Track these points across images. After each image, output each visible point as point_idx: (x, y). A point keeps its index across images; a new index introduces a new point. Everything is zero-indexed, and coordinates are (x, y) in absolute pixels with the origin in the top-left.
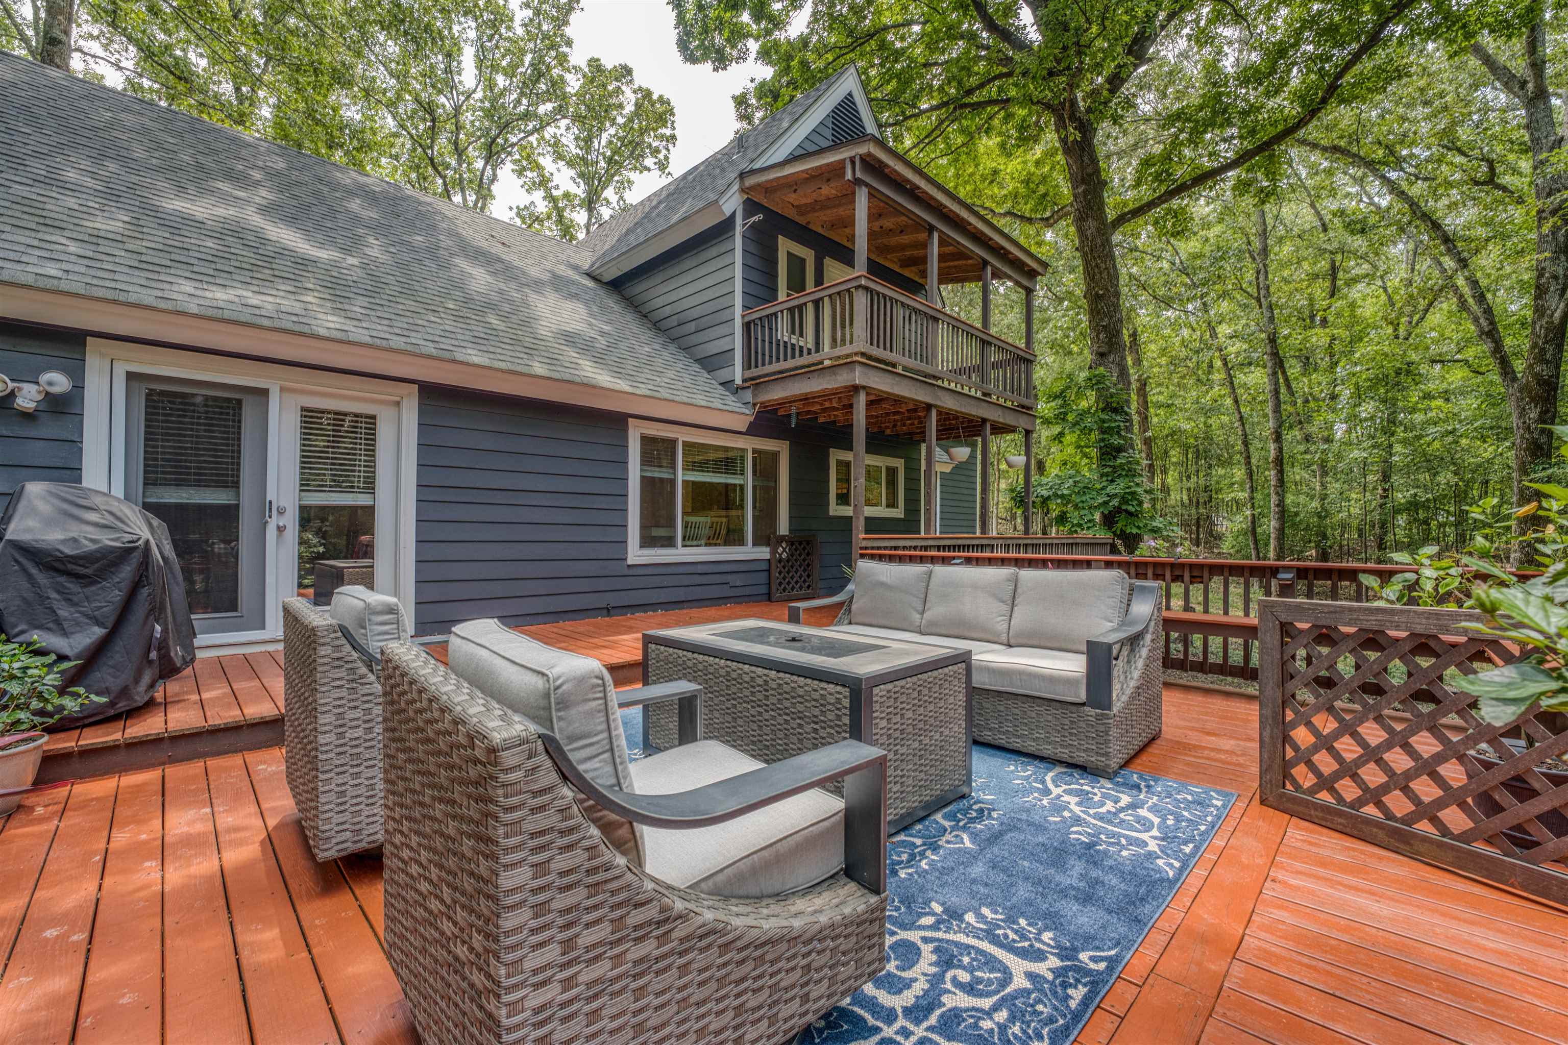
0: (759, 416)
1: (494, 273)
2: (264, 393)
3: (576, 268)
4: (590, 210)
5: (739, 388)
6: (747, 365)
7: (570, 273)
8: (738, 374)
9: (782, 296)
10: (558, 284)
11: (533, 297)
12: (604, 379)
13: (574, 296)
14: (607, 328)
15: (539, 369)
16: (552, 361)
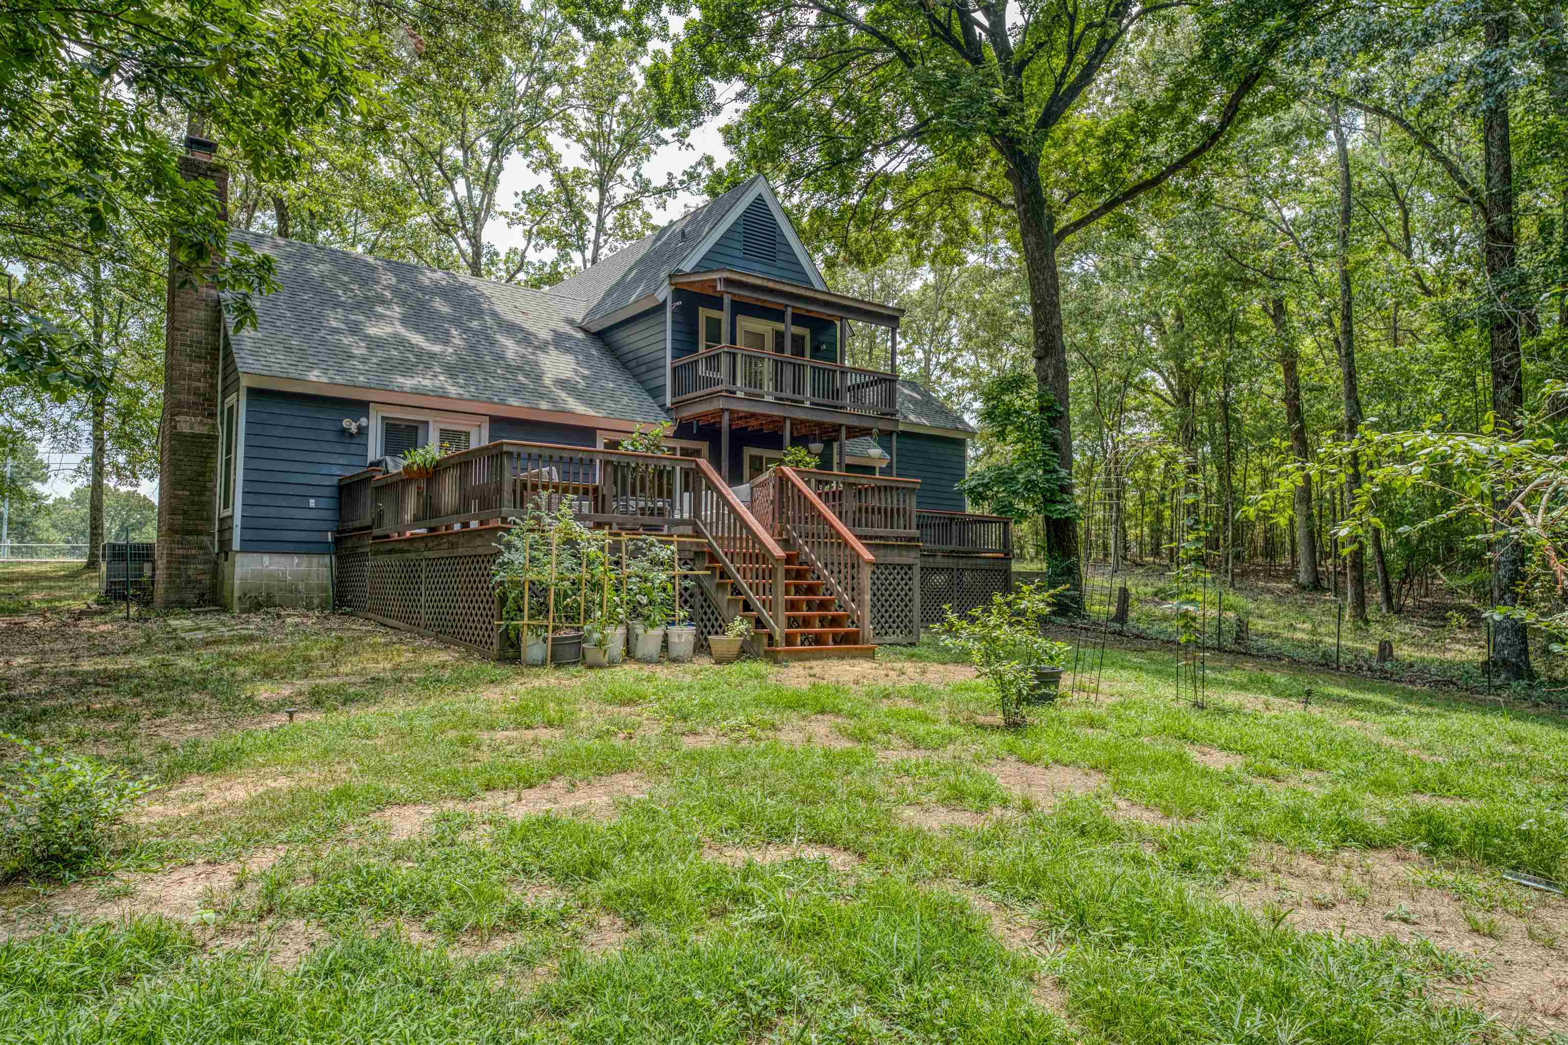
0: (681, 425)
1: (519, 342)
2: (427, 423)
3: (571, 322)
4: (603, 191)
5: (669, 410)
6: (674, 395)
7: (568, 329)
8: (668, 401)
9: (702, 349)
10: (559, 341)
11: (541, 356)
12: (580, 408)
13: (568, 350)
14: (586, 372)
15: (544, 405)
16: (553, 401)
